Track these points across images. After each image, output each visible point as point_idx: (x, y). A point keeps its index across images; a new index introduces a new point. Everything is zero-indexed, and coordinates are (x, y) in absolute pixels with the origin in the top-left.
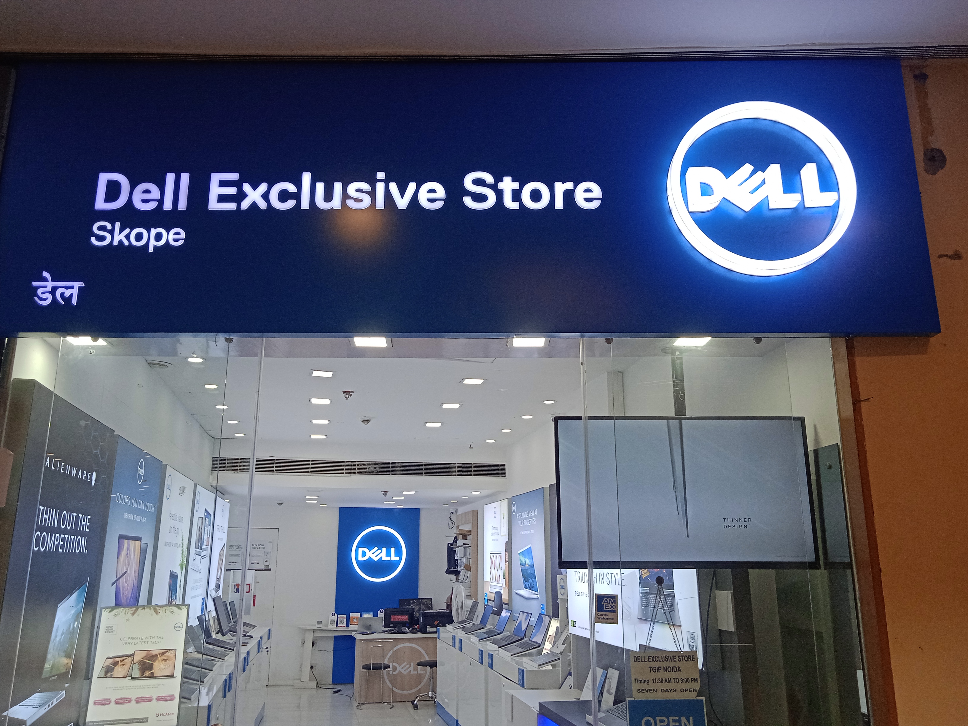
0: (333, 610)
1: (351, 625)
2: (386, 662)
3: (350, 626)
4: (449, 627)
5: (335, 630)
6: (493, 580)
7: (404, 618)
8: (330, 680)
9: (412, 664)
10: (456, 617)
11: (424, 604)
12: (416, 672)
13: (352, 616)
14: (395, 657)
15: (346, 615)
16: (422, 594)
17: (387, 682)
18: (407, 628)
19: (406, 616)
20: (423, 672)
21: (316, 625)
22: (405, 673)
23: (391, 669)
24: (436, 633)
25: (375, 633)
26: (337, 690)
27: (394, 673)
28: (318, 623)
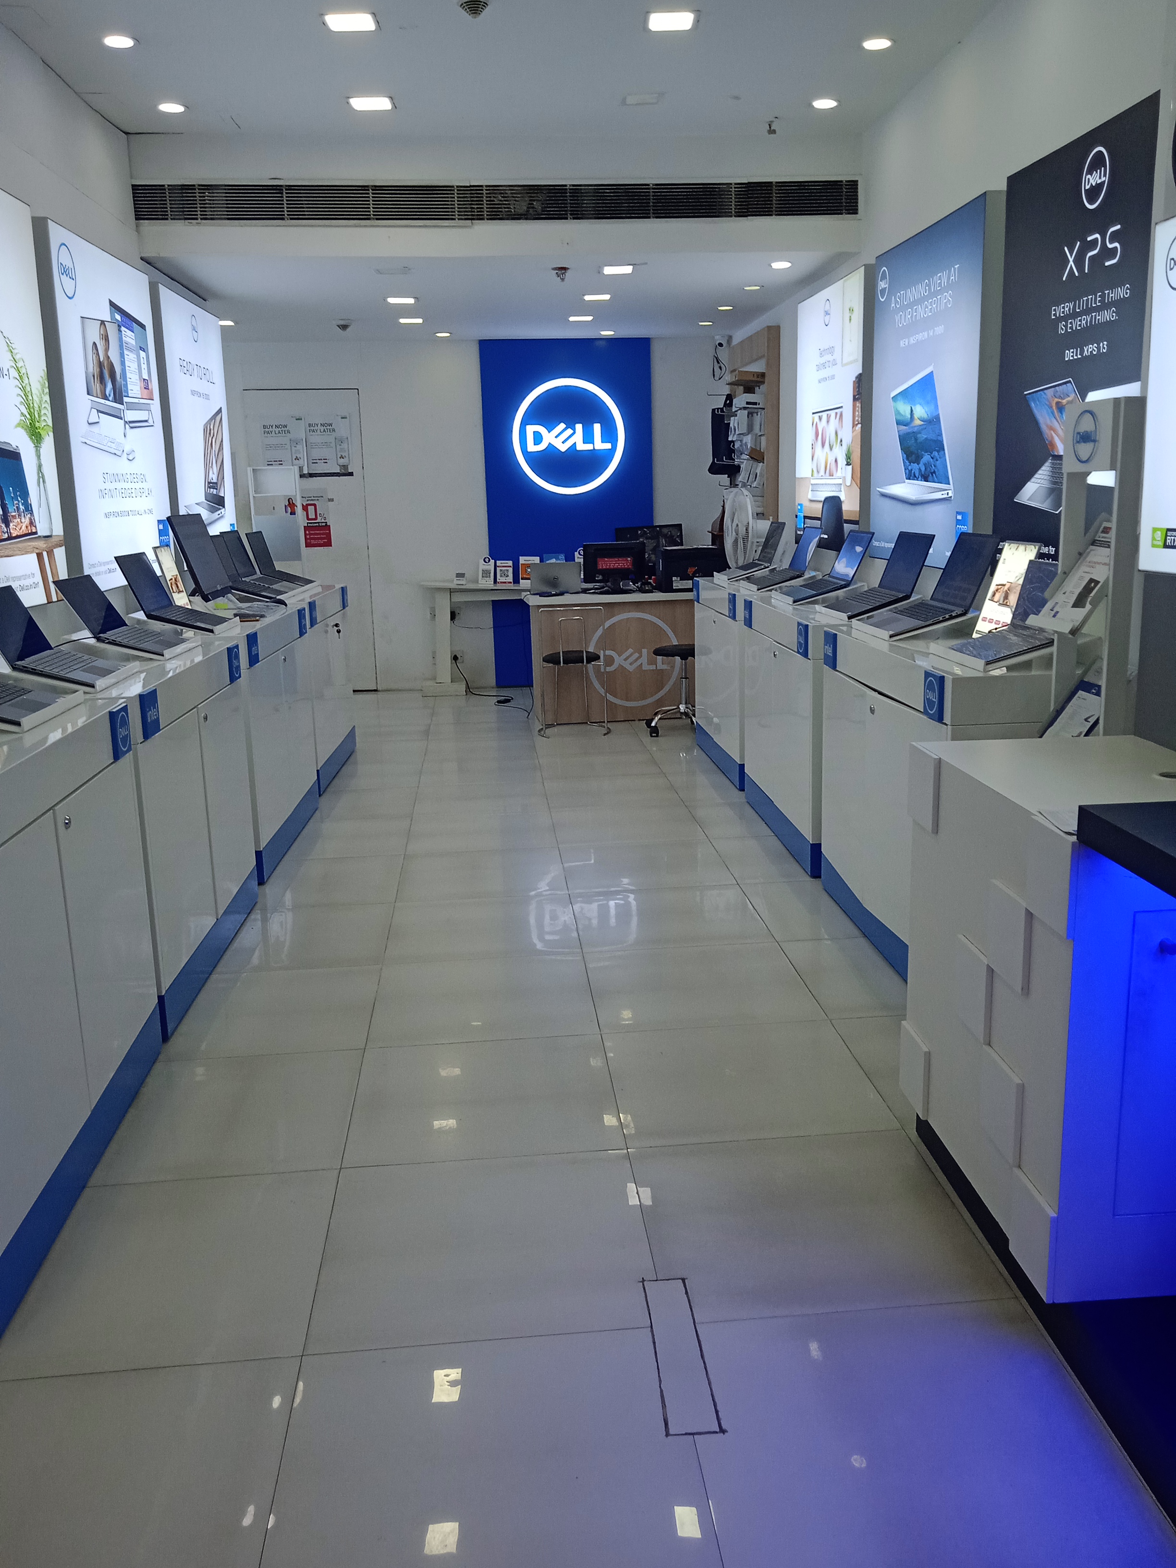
0: (485, 551)
1: (522, 579)
2: (591, 649)
3: (521, 581)
4: (720, 578)
5: (492, 590)
6: (818, 472)
7: (624, 563)
8: (492, 680)
9: (645, 651)
10: (733, 559)
11: (665, 536)
12: (654, 667)
13: (524, 562)
14: (610, 639)
15: (511, 562)
16: (663, 517)
17: (597, 685)
18: (631, 583)
19: (629, 559)
20: (665, 667)
21: (453, 581)
22: (631, 668)
23: (601, 663)
24: (692, 591)
25: (568, 593)
26: (504, 698)
27: (608, 669)
28: (457, 577)
